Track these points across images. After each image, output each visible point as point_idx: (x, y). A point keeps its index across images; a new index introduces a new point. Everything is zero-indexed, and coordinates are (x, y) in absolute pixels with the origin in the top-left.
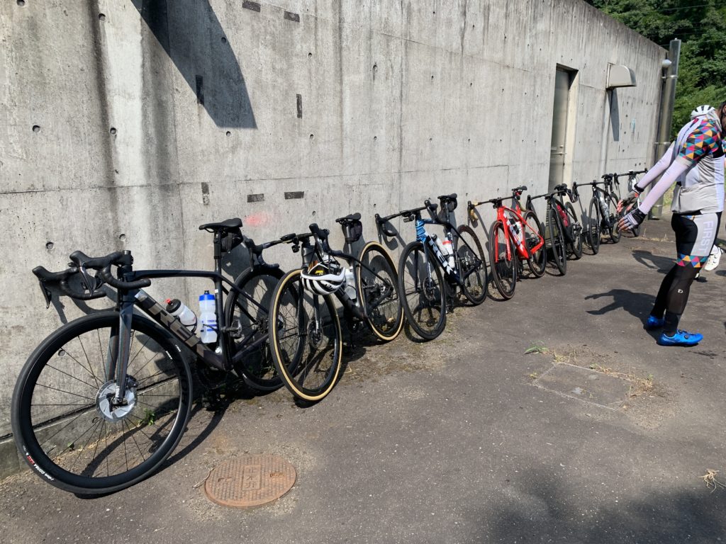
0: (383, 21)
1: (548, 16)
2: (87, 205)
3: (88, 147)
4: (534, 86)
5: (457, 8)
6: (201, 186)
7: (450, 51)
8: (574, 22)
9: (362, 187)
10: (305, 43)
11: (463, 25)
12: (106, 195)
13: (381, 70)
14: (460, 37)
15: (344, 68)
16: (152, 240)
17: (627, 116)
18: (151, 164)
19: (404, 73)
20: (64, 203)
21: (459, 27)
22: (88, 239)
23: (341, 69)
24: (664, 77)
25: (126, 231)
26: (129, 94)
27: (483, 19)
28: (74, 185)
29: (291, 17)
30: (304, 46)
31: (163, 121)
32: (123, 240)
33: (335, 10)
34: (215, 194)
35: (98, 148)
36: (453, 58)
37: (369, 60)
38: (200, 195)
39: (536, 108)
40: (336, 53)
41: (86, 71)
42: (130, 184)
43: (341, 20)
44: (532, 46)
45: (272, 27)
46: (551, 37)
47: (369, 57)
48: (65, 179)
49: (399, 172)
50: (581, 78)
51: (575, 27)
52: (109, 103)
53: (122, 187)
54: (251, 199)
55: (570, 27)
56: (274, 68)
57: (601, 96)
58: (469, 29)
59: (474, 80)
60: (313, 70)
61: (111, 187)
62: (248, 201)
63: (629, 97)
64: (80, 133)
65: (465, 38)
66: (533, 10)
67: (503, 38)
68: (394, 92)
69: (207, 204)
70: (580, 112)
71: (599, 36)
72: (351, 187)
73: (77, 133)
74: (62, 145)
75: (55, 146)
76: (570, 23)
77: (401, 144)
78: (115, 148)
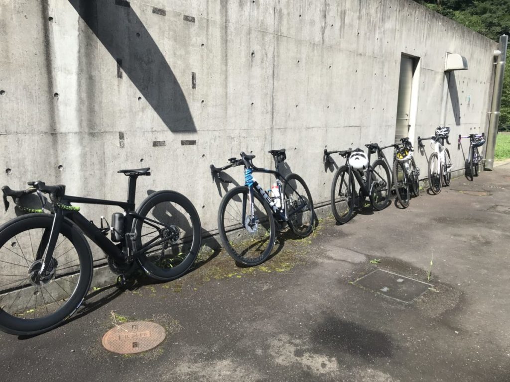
0: (260, 21)
1: (394, 18)
2: (36, 144)
3: (38, 105)
4: (383, 68)
5: (319, 12)
6: (118, 134)
7: (313, 43)
8: (416, 22)
9: (242, 139)
10: (199, 37)
11: (324, 25)
12: (50, 138)
13: (258, 56)
14: (321, 33)
15: (229, 55)
16: (82, 170)
17: (463, 92)
18: (83, 118)
19: (276, 58)
20: (20, 143)
21: (320, 26)
22: (36, 167)
23: (226, 55)
24: (496, 63)
25: (63, 163)
26: (68, 71)
27: (340, 21)
28: (27, 131)
29: (189, 19)
30: (198, 39)
31: (92, 89)
32: (61, 169)
33: (222, 14)
34: (129, 140)
35: (45, 107)
36: (315, 48)
37: (248, 49)
38: (117, 141)
39: (384, 85)
40: (223, 44)
41: (38, 55)
42: (67, 132)
43: (226, 21)
44: (381, 39)
45: (174, 26)
46: (397, 33)
47: (249, 47)
48: (21, 126)
49: (272, 128)
50: (422, 63)
51: (418, 25)
52: (53, 77)
53: (61, 133)
54: (155, 144)
55: (413, 25)
56: (175, 54)
57: (440, 76)
58: (328, 28)
59: (332, 64)
60: (205, 55)
61: (53, 133)
62: (153, 146)
63: (465, 78)
64: (32, 96)
65: (325, 34)
66: (381, 14)
67: (357, 34)
68: (268, 71)
69: (123, 147)
70: (422, 87)
71: (438, 32)
72: (233, 138)
73: (30, 96)
74: (20, 104)
75: (15, 105)
76: (413, 23)
77: (273, 109)
78: (58, 106)
